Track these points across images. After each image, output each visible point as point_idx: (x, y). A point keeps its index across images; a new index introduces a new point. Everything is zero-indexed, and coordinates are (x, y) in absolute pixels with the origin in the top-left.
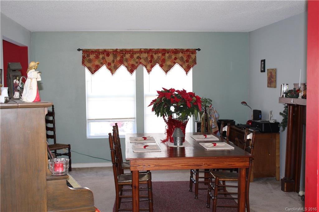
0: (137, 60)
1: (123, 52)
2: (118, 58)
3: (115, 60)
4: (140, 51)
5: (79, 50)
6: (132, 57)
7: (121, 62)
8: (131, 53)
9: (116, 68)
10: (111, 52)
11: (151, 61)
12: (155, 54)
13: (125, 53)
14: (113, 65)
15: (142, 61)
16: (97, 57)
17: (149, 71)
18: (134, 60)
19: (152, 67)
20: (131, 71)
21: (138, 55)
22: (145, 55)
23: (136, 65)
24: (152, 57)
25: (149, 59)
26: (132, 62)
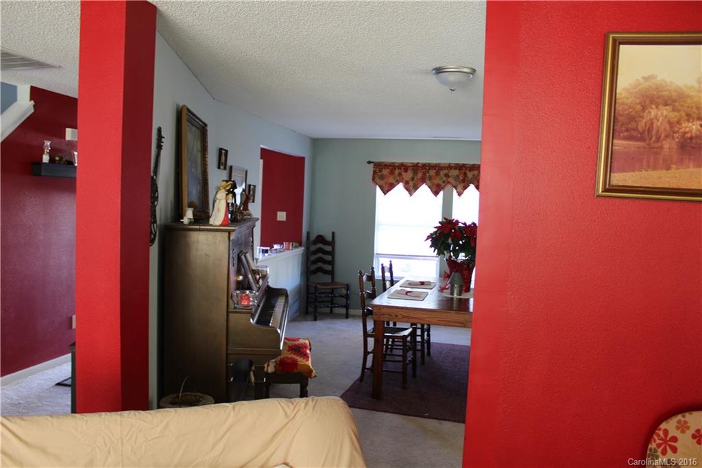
0: (444, 179)
1: (427, 167)
2: (420, 175)
3: (416, 178)
4: (450, 167)
5: (369, 162)
6: (437, 174)
7: (423, 181)
8: (437, 168)
9: (416, 188)
10: (409, 166)
11: (463, 181)
12: (470, 171)
13: (429, 169)
14: (411, 183)
15: (451, 180)
16: (392, 173)
17: (460, 194)
18: (441, 178)
19: (465, 188)
20: (436, 193)
21: (446, 171)
22: (455, 173)
23: (443, 185)
24: (465, 174)
25: (461, 178)
26: (437, 181)
